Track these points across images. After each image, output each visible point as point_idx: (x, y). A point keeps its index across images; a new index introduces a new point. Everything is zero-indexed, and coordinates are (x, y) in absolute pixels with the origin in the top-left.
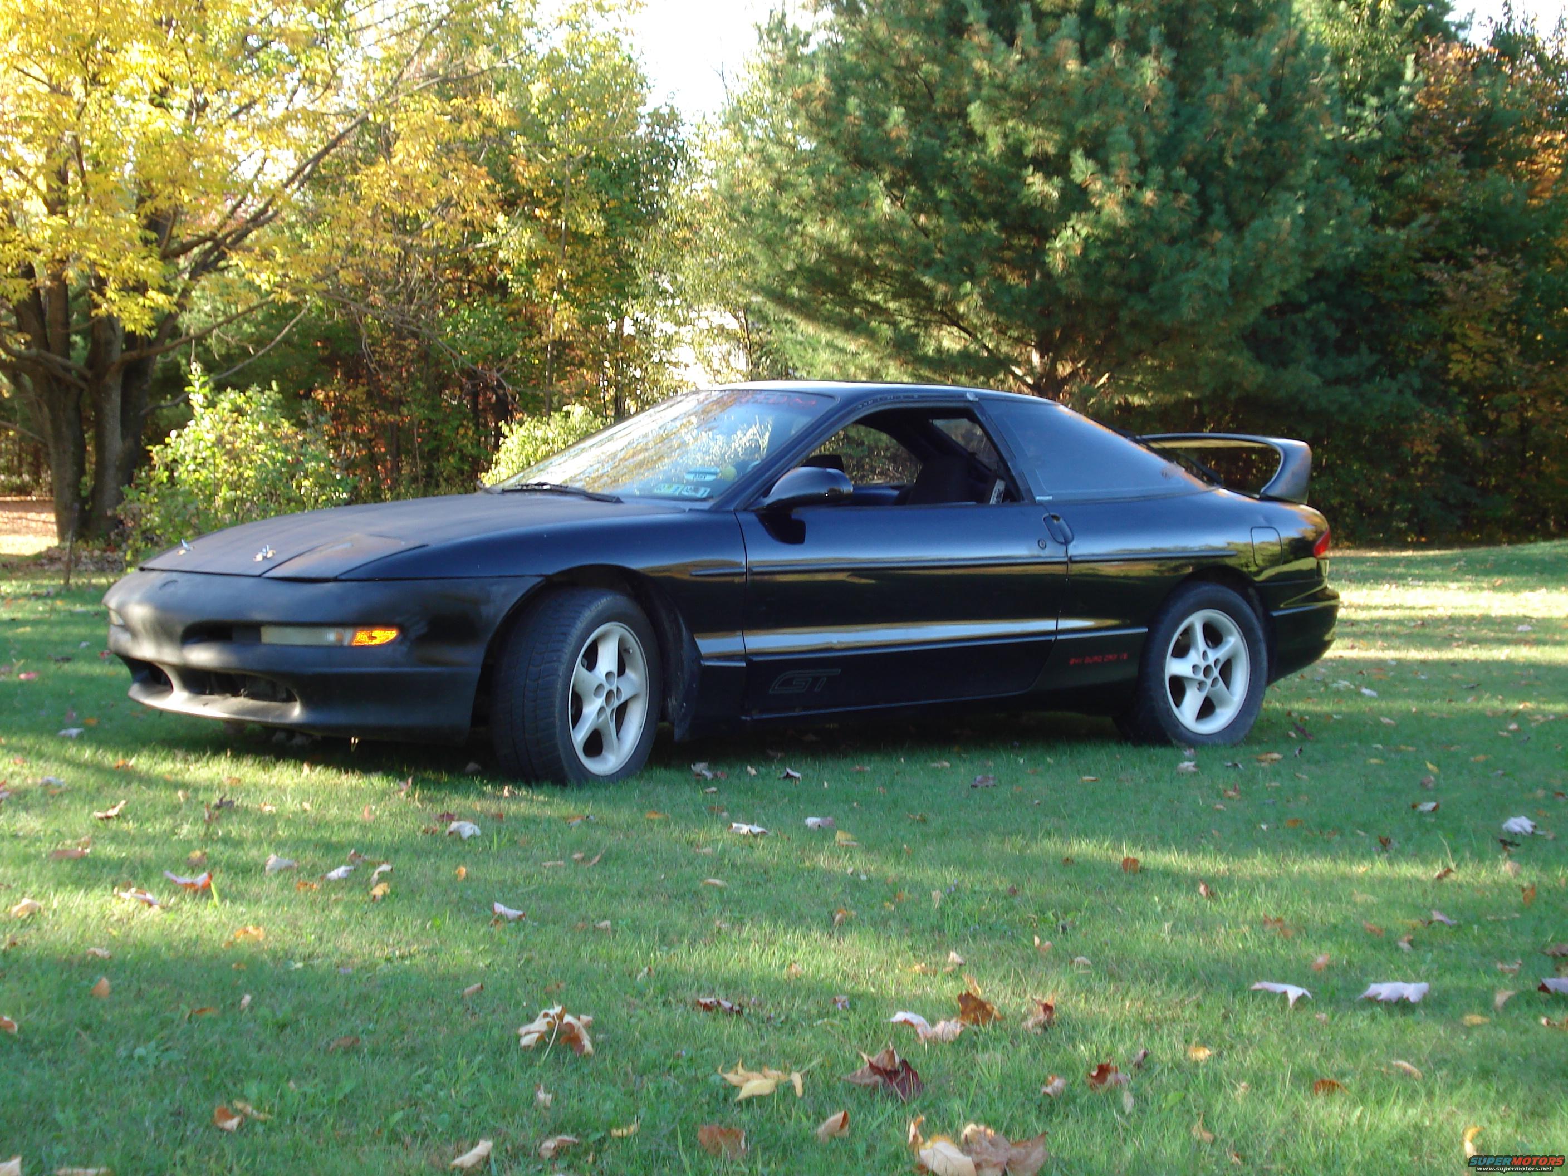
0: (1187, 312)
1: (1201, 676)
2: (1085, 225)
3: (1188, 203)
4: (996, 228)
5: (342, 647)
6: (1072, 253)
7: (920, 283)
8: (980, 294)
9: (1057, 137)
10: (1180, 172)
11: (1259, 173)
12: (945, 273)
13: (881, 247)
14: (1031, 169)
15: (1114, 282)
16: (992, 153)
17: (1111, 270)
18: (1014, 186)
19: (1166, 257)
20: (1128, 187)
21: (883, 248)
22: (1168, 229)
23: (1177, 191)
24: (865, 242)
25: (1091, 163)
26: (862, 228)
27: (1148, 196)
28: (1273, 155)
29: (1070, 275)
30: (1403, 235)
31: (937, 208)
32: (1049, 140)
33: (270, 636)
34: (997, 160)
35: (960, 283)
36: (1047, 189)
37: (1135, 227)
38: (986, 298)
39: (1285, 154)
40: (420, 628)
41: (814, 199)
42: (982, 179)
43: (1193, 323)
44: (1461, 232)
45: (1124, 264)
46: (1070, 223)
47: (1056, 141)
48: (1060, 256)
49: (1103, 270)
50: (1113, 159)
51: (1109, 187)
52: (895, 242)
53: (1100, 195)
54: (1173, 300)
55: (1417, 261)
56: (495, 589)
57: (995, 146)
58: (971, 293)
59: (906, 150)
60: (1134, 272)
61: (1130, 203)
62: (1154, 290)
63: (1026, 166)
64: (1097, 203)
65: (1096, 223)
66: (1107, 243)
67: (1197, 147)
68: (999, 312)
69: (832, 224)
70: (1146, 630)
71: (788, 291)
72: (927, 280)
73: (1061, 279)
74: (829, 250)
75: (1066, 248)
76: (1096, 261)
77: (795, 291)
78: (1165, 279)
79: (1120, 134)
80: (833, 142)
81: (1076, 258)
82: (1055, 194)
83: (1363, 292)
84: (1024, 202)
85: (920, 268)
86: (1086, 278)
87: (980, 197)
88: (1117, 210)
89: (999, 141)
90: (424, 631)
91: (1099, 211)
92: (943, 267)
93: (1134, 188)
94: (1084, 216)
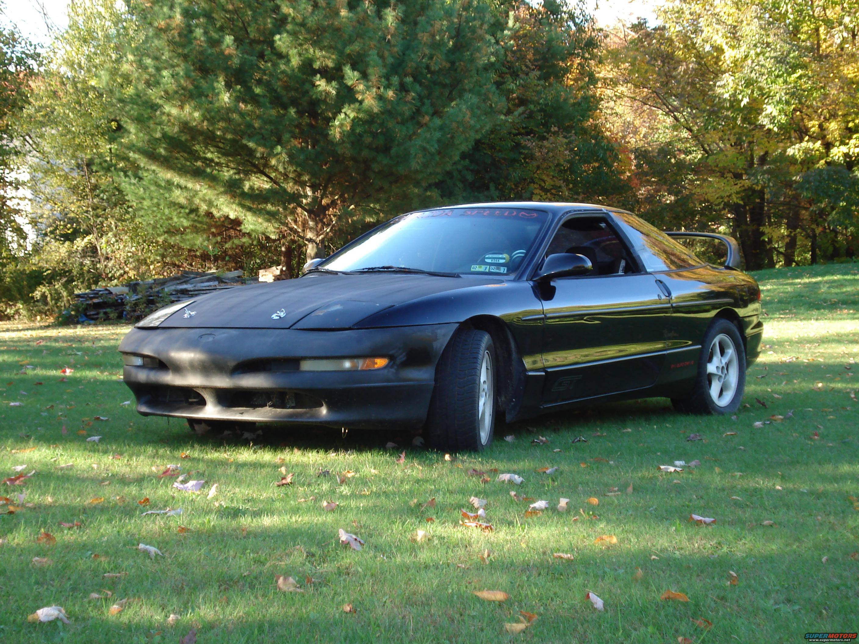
0: (414, 165)
1: (720, 373)
2: (352, 111)
3: (414, 99)
4: (295, 112)
5: (356, 371)
6: (345, 128)
7: (246, 146)
8: (286, 153)
9: (334, 57)
10: (409, 79)
11: (448, 81)
12: (263, 140)
13: (220, 124)
14: (318, 76)
15: (369, 147)
16: (293, 66)
17: (368, 139)
18: (307, 86)
19: (400, 132)
20: (379, 88)
21: (222, 124)
22: (402, 114)
23: (407, 91)
24: (211, 121)
25: (356, 73)
26: (208, 111)
27: (390, 94)
28: (456, 70)
29: (343, 142)
30: (510, 119)
31: (254, 100)
32: (329, 58)
33: (307, 366)
34: (296, 70)
35: (272, 148)
36: (329, 89)
37: (382, 113)
38: (291, 156)
39: (462, 70)
40: (402, 358)
41: (176, 92)
42: (286, 82)
43: (417, 171)
44: (539, 118)
45: (374, 135)
46: (343, 111)
47: (333, 59)
48: (338, 130)
49: (363, 139)
50: (370, 71)
51: (368, 88)
52: (229, 120)
53: (363, 93)
54: (405, 157)
55: (515, 135)
56: (439, 331)
57: (295, 61)
58: (281, 153)
59: (236, 62)
60: (381, 141)
61: (380, 98)
62: (393, 151)
63: (315, 75)
64: (360, 98)
65: (359, 111)
66: (365, 122)
67: (414, 65)
68: (298, 165)
69: (187, 108)
70: (700, 346)
71: (157, 151)
72: (251, 145)
73: (338, 144)
74: (185, 126)
75: (341, 126)
76: (359, 134)
77: (162, 151)
78: (399, 145)
79: (373, 56)
80: (185, 57)
81: (348, 131)
82: (334, 92)
83: (485, 153)
84: (314, 97)
85: (246, 137)
86: (353, 143)
87: (284, 93)
88: (373, 102)
89: (297, 58)
90: (404, 359)
91: (361, 102)
92: (261, 136)
93: (382, 89)
94: (352, 106)
